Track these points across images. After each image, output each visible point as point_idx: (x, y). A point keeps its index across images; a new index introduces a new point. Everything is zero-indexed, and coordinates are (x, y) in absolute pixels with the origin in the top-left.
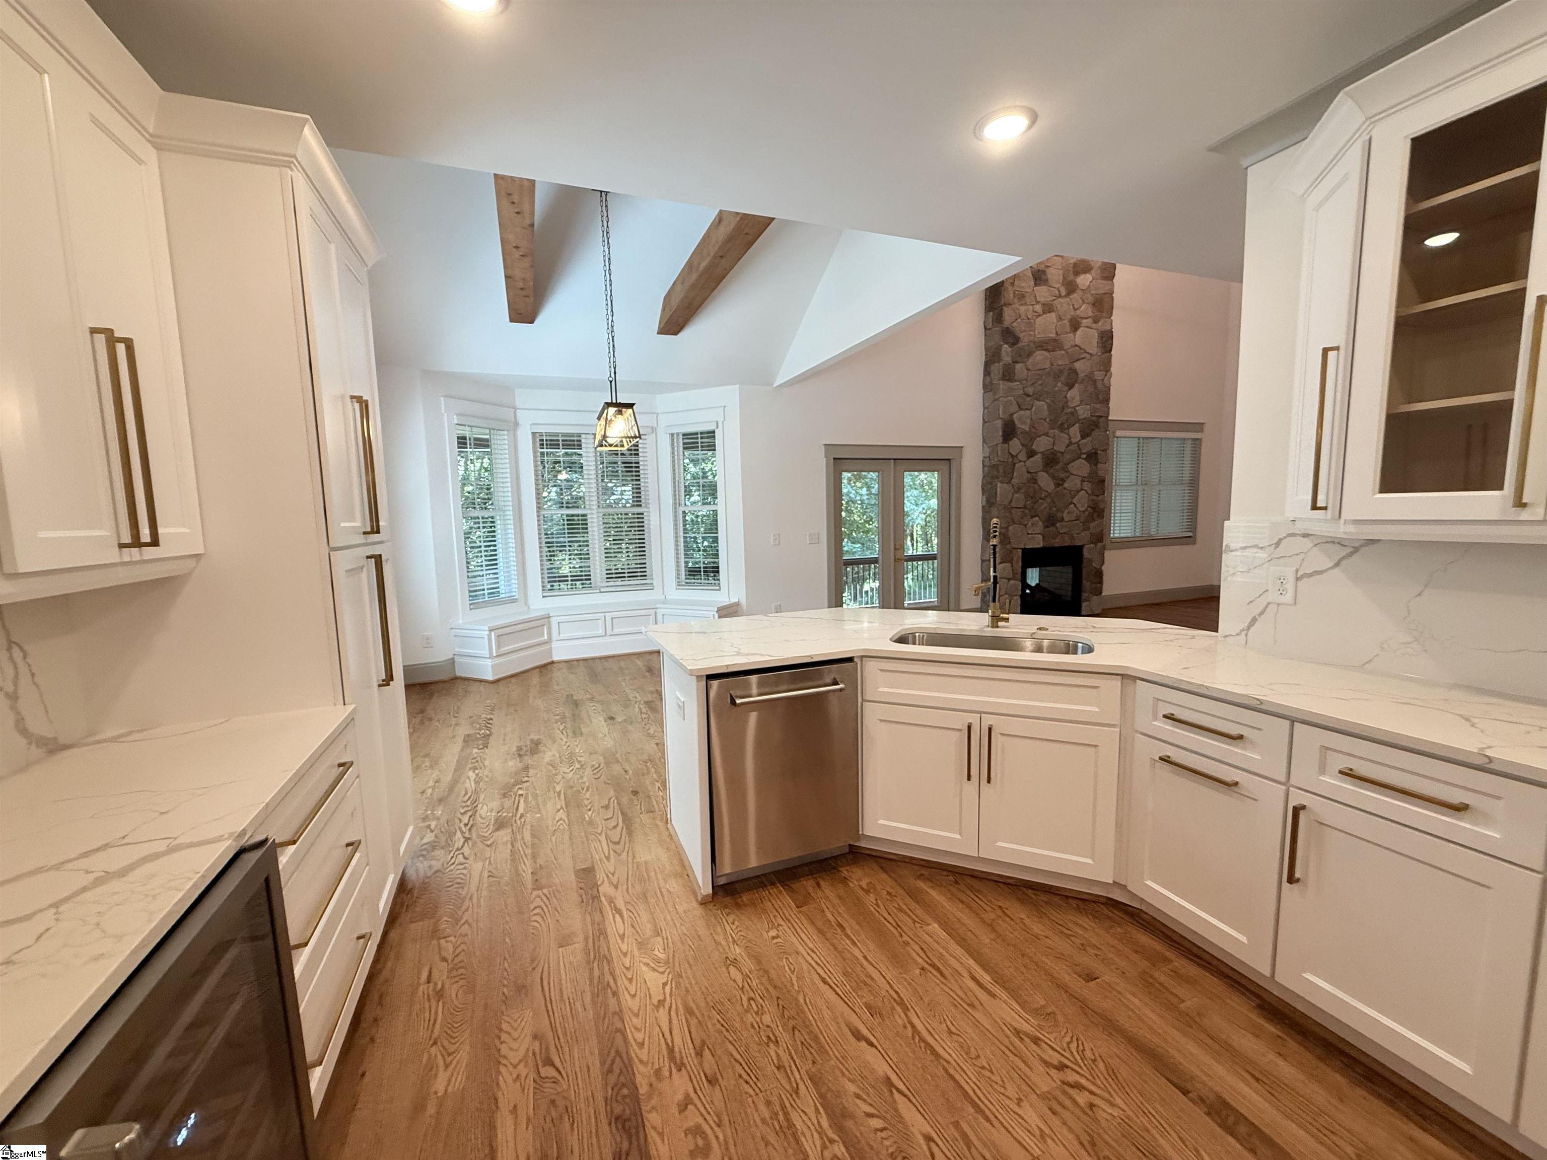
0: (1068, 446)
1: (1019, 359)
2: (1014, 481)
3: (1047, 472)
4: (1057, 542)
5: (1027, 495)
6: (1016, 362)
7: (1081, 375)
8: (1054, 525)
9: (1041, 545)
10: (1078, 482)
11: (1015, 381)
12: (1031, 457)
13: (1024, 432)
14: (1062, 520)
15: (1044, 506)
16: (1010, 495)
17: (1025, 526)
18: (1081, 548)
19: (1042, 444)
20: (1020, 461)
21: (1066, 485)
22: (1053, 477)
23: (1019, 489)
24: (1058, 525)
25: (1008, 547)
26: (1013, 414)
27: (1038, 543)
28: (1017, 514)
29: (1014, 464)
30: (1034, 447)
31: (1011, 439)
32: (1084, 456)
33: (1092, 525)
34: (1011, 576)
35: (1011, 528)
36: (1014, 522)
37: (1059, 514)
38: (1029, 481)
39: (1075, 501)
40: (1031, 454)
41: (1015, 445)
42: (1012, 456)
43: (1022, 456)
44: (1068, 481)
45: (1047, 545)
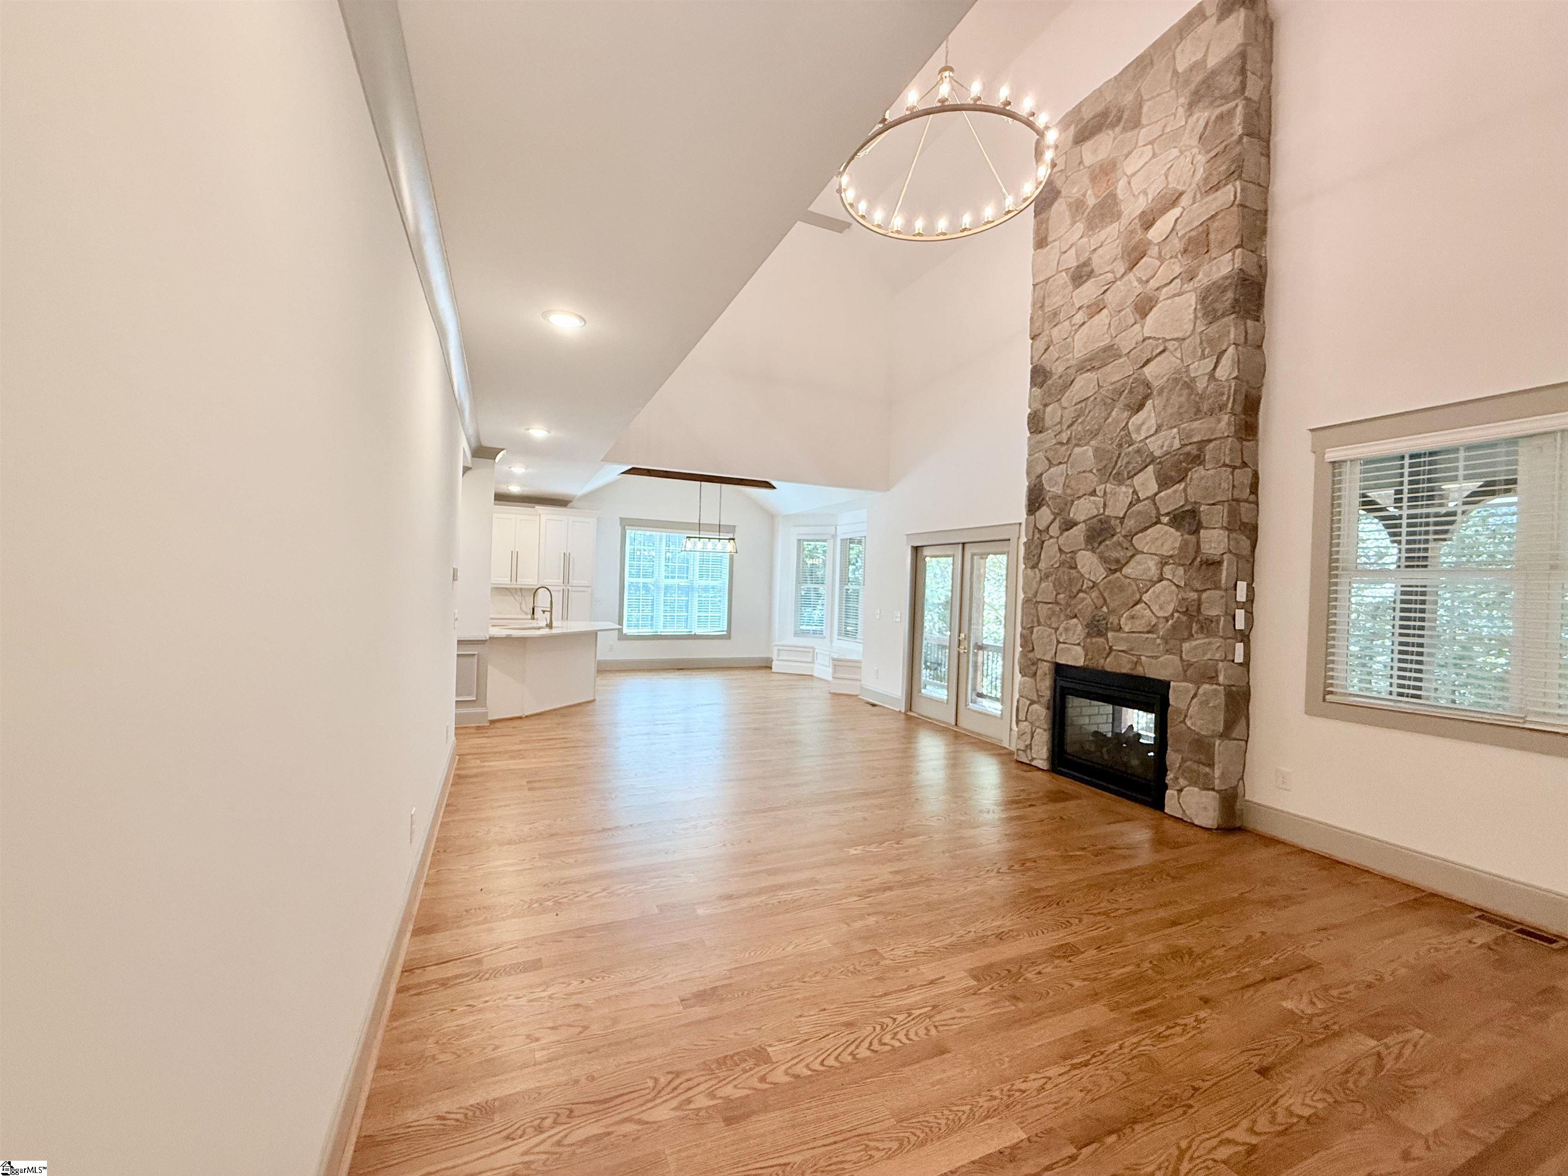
0: (1131, 505)
1: (1047, 401)
2: (1042, 565)
3: (1093, 551)
4: (1110, 665)
5: (1058, 585)
6: (1046, 405)
7: (1156, 384)
8: (1100, 634)
9: (1080, 663)
10: (1152, 565)
11: (1047, 429)
12: (1067, 530)
13: (1056, 497)
14: (1120, 629)
15: (1087, 601)
16: (1035, 586)
17: (1057, 629)
18: (1166, 685)
19: (1083, 510)
20: (1051, 537)
21: (1124, 571)
22: (1104, 560)
23: (1047, 577)
24: (1110, 634)
25: (1031, 655)
26: (1041, 474)
27: (1076, 659)
28: (1043, 610)
29: (1043, 542)
30: (1071, 515)
31: (1039, 508)
32: (1165, 519)
33: (1186, 646)
34: (1035, 698)
35: (1035, 630)
36: (1039, 624)
37: (1113, 619)
38: (1062, 564)
39: (1145, 598)
40: (1069, 525)
41: (1045, 515)
42: (1040, 531)
43: (1054, 530)
44: (1132, 563)
45: (1092, 664)
